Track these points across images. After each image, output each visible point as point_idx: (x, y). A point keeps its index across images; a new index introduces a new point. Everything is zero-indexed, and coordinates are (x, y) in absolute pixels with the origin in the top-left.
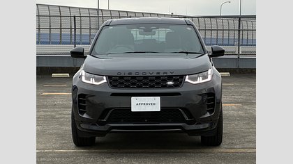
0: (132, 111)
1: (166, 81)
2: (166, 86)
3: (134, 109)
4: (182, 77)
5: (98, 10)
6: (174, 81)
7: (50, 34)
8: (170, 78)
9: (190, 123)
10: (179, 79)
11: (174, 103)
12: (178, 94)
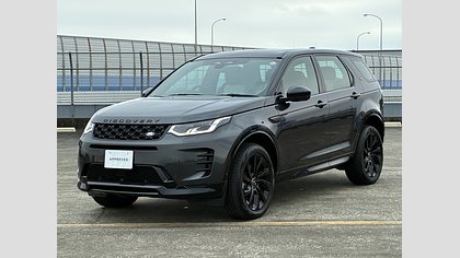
0: (106, 166)
1: (146, 131)
2: (143, 138)
3: (108, 164)
4: (167, 126)
5: (195, 46)
6: (157, 131)
7: (120, 78)
8: (153, 127)
9: (168, 186)
10: (160, 129)
11: (149, 159)
12: (154, 148)
